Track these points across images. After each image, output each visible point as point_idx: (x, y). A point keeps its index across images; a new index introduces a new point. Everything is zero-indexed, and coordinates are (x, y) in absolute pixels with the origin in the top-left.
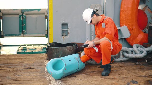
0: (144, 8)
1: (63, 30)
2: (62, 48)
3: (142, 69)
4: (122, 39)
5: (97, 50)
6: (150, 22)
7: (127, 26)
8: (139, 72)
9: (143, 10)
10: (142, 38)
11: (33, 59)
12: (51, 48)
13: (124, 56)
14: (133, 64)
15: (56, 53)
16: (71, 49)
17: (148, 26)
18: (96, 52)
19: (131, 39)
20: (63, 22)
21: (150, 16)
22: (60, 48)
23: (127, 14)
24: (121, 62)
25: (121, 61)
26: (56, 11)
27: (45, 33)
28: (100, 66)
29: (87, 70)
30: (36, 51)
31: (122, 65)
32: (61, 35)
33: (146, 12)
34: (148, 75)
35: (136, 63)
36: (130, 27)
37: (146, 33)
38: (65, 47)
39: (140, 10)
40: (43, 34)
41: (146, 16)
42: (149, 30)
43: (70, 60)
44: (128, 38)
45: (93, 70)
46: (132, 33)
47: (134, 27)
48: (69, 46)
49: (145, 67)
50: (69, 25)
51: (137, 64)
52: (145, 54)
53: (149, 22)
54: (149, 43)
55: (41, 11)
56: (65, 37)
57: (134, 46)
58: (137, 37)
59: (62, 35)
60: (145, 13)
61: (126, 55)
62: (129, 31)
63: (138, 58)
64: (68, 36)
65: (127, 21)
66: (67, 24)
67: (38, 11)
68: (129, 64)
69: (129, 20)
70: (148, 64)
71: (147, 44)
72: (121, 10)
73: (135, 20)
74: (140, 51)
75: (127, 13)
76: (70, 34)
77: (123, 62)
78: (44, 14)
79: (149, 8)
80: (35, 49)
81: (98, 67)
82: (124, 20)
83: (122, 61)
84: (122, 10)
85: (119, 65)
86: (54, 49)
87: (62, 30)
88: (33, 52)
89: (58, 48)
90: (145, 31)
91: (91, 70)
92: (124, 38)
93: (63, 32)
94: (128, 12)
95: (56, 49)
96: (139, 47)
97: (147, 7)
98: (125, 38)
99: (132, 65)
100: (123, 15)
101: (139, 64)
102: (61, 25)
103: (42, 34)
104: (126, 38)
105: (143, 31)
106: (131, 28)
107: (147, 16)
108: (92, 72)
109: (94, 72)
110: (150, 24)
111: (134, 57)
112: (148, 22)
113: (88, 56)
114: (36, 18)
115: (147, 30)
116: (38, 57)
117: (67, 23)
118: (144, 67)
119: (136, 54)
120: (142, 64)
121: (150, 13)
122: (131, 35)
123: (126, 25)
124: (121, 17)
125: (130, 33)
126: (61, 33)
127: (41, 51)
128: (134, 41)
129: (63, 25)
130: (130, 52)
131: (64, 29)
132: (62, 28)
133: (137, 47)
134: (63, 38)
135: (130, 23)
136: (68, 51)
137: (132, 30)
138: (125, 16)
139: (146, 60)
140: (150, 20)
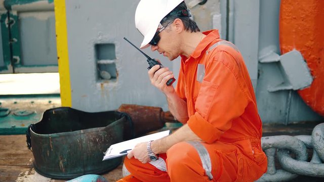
1: (102, 62)
4: (288, 91)
7: (302, 52)
15: (50, 151)
16: (100, 138)
19: (315, 94)
20: (100, 38)
22: (60, 136)
23: (302, 12)
26: (76, 7)
32: (94, 78)
36: (312, 56)
44: (305, 90)
46: (317, 75)
48: (94, 129)
56: (105, 85)
57: (318, 133)
61: (288, 162)
62: (309, 66)
64: (117, 83)
65: (301, 36)
67: (50, 3)
69: (309, 32)
75: (302, 10)
82: (294, 31)
87: (98, 65)
89: (54, 135)
92: (292, 90)
94: (304, 5)
98: (295, 89)
100: (288, 16)
102: (93, 48)
104: (299, 90)
106: (314, 59)
111: (313, 172)
114: (48, 22)
117: (110, 42)
122: (314, 79)
123: (297, 48)
124: (284, 23)
125: (312, 75)
126: (95, 72)
130: (303, 152)
132: (98, 58)
134: (100, 89)
135: (313, 43)
136: (91, 143)
137: (317, 66)
138: (295, 18)
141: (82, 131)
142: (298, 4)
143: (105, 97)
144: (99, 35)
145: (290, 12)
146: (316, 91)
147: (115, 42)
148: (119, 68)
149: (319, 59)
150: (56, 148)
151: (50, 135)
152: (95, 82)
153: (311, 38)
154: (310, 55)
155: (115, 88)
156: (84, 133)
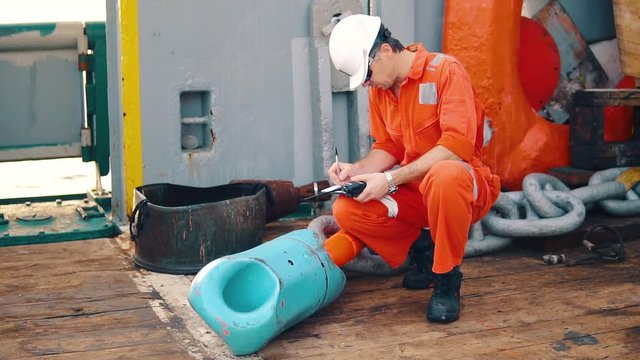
0: (541, 11)
1: (189, 120)
2: (213, 207)
3: (582, 282)
5: (393, 207)
6: (569, 74)
8: (576, 297)
9: (539, 19)
10: (541, 144)
11: (70, 269)
12: (159, 211)
13: (488, 231)
14: (534, 261)
15: (188, 231)
17: (560, 91)
18: (390, 215)
20: (189, 82)
22: (203, 208)
23: (476, 39)
24: (479, 255)
25: (476, 251)
26: (154, 35)
27: (80, 141)
28: (400, 280)
29: (350, 302)
30: (60, 228)
31: (489, 269)
32: (179, 145)
33: (549, 29)
34: (623, 305)
35: (546, 257)
36: (491, 100)
37: (553, 121)
38: (223, 202)
39: (524, 18)
40: (67, 146)
41: (553, 48)
42: (568, 109)
43: (290, 261)
45: (376, 300)
46: (497, 126)
47: (507, 100)
48: (243, 198)
49: (590, 270)
50: (213, 98)
51: (550, 262)
52: (579, 215)
53: (563, 74)
54: (575, 167)
55: (55, 32)
56: (195, 155)
57: (531, 182)
58: (521, 140)
59: (183, 148)
60: (546, 33)
61: (498, 222)
63: (551, 234)
64: (213, 151)
65: (475, 73)
66: (203, 95)
67: (43, 35)
68: (515, 262)
69: (486, 67)
70: (598, 259)
71: (569, 173)
72: (446, 23)
73: (508, 67)
74: (556, 204)
75: (475, 36)
76: (218, 140)
77: (486, 259)
78: (74, 47)
79: (565, 11)
80: (49, 219)
81: (390, 283)
83: (480, 251)
84: (454, 24)
85: (476, 270)
86: (177, 212)
87: (183, 124)
88: (51, 235)
89: (195, 206)
90: (548, 113)
91: (367, 302)
93: (186, 129)
94: (477, 30)
95: (185, 211)
96: (548, 187)
97: (557, 7)
99: (528, 268)
100: (456, 45)
101: (560, 261)
102: (178, 98)
103: (63, 144)
105: (542, 113)
106: (492, 104)
107: (560, 48)
108: (376, 309)
109: (387, 306)
110: (570, 80)
111: (534, 230)
112: (560, 75)
113: (355, 238)
114: (33, 70)
115: (556, 110)
116: (84, 259)
117: (204, 89)
118: (584, 272)
119: (541, 217)
120: (572, 262)
121: (567, 32)
122: (493, 133)
125: (491, 127)
126: (179, 135)
127: (83, 227)
128: (506, 160)
129: (185, 96)
130: (514, 211)
131: (192, 116)
132: (183, 114)
133: (543, 187)
134: (187, 163)
135: (491, 81)
136: (241, 218)
137: (497, 113)
138: (465, 48)
139: (585, 242)
140: (571, 64)
141: (228, 202)
142: (469, 29)
143: (195, 174)
144: (188, 79)
145: (459, 40)
146: (497, 150)
147: (212, 88)
148: (215, 127)
149: (500, 104)
150: (198, 225)
151: (190, 207)
152: (179, 151)
153: (488, 75)
154: (487, 100)
155: (209, 160)
156: (231, 204)
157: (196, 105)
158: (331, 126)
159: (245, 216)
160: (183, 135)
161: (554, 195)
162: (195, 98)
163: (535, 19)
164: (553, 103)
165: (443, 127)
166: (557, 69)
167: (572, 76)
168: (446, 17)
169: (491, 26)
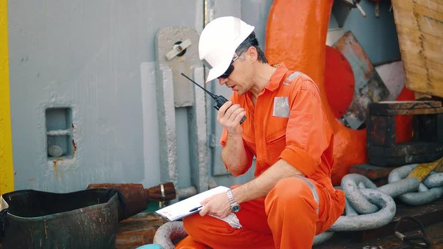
0: (339, 41)
1: (53, 133)
6: (361, 90)
9: (337, 47)
12: (16, 221)
17: (354, 103)
20: (53, 100)
21: (362, 68)
22: (57, 218)
23: (292, 63)
26: (23, 60)
32: (45, 154)
33: (346, 55)
37: (349, 127)
38: (77, 211)
39: (327, 46)
41: (349, 69)
42: (360, 117)
50: (74, 113)
53: (357, 90)
56: (59, 163)
57: (349, 183)
59: (49, 156)
60: (343, 58)
64: (75, 159)
66: (66, 111)
71: (369, 170)
75: (291, 60)
76: (79, 149)
79: (357, 41)
84: (273, 50)
86: (33, 222)
87: (48, 136)
89: (50, 216)
90: (346, 121)
93: (51, 140)
94: (292, 55)
95: (40, 221)
96: (361, 185)
97: (351, 38)
102: (44, 114)
105: (341, 121)
107: (353, 69)
110: (362, 95)
112: (354, 91)
117: (66, 106)
119: (359, 214)
121: (360, 58)
126: (45, 146)
129: (50, 112)
131: (56, 129)
132: (48, 128)
133: (358, 186)
134: (53, 169)
136: (94, 225)
139: (397, 233)
140: (362, 83)
141: (81, 210)
142: (286, 53)
144: (53, 97)
147: (72, 105)
148: (76, 138)
150: (53, 233)
151: (44, 217)
152: (46, 159)
155: (71, 166)
156: (84, 212)
157: (61, 119)
158: (175, 135)
159: (98, 223)
160: (49, 146)
161: (367, 192)
162: (59, 114)
163: (334, 47)
164: (349, 113)
165: (287, 140)
166: (353, 87)
167: (363, 92)
168: (267, 45)
169: (303, 52)
